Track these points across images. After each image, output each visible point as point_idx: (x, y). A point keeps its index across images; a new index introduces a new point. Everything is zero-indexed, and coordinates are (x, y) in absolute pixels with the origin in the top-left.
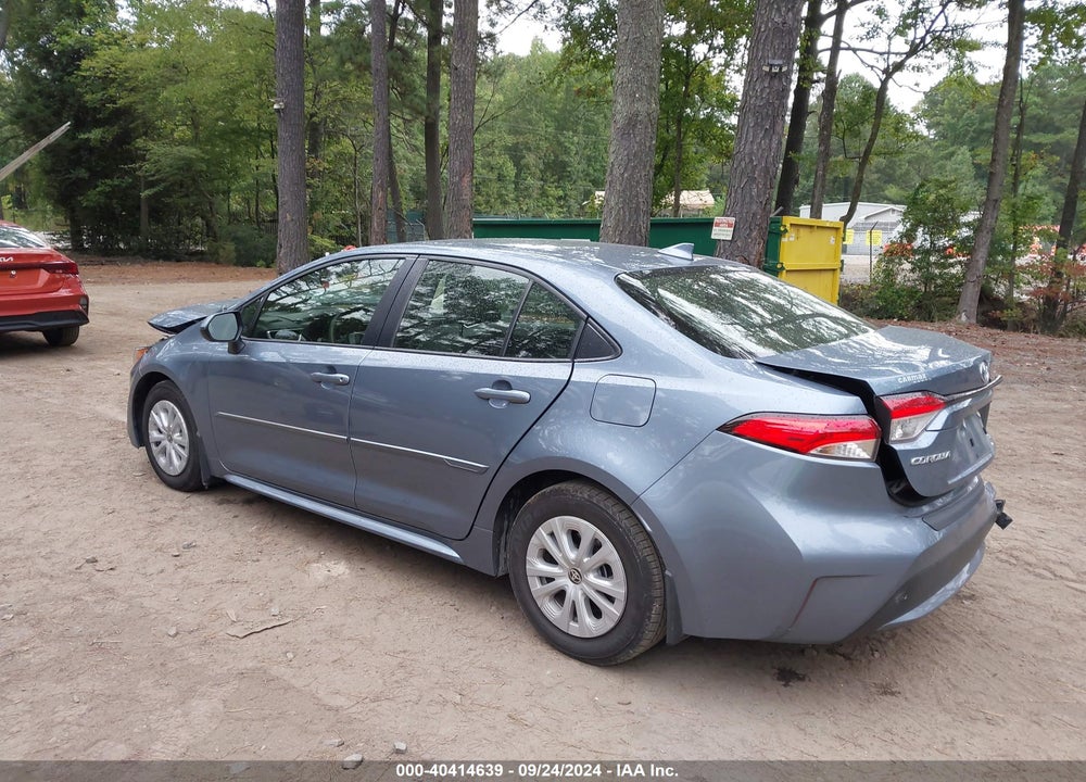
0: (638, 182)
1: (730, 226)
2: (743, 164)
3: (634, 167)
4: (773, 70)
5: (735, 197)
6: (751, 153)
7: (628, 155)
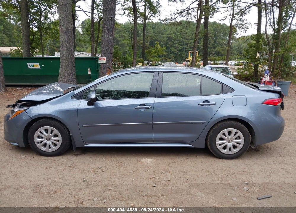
0: (71, 47)
1: (104, 59)
2: (106, 43)
3: (70, 43)
4: (112, 19)
5: (105, 52)
6: (108, 41)
7: (67, 39)
